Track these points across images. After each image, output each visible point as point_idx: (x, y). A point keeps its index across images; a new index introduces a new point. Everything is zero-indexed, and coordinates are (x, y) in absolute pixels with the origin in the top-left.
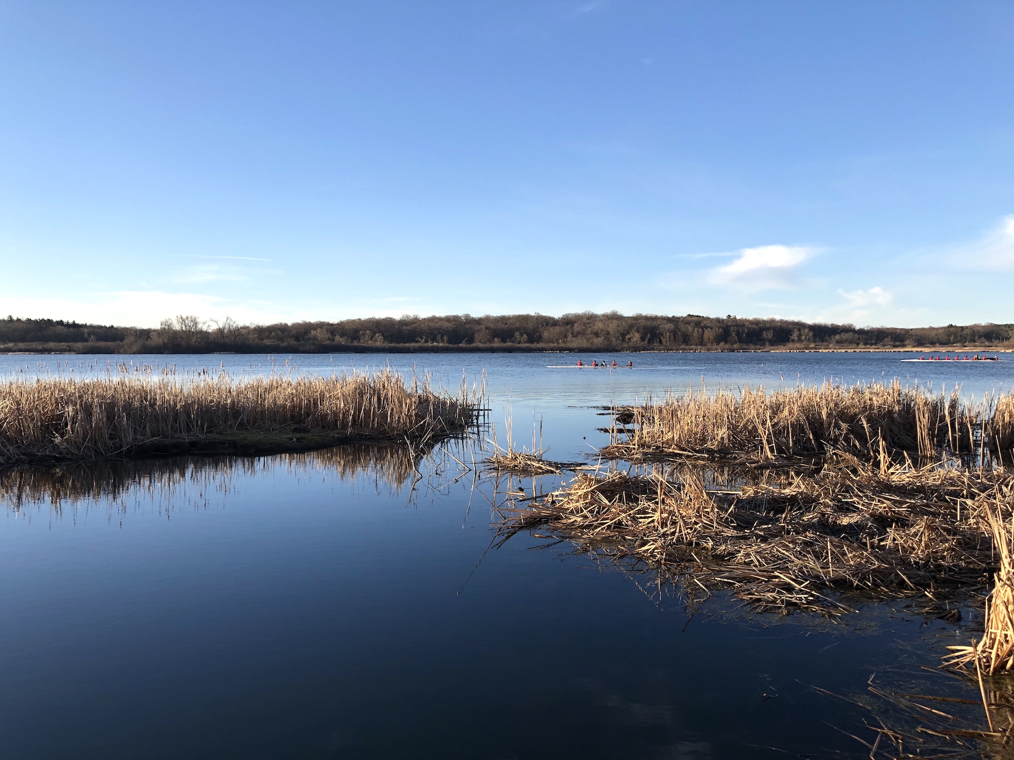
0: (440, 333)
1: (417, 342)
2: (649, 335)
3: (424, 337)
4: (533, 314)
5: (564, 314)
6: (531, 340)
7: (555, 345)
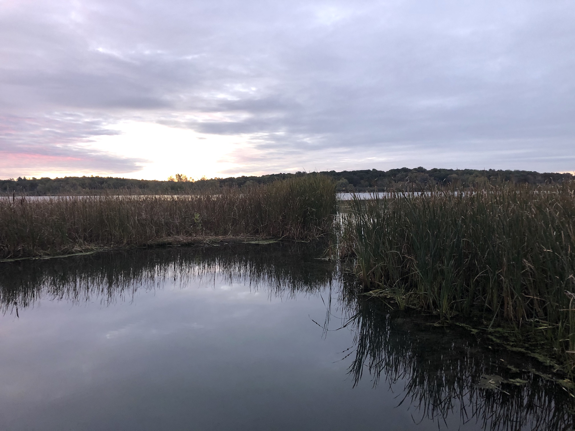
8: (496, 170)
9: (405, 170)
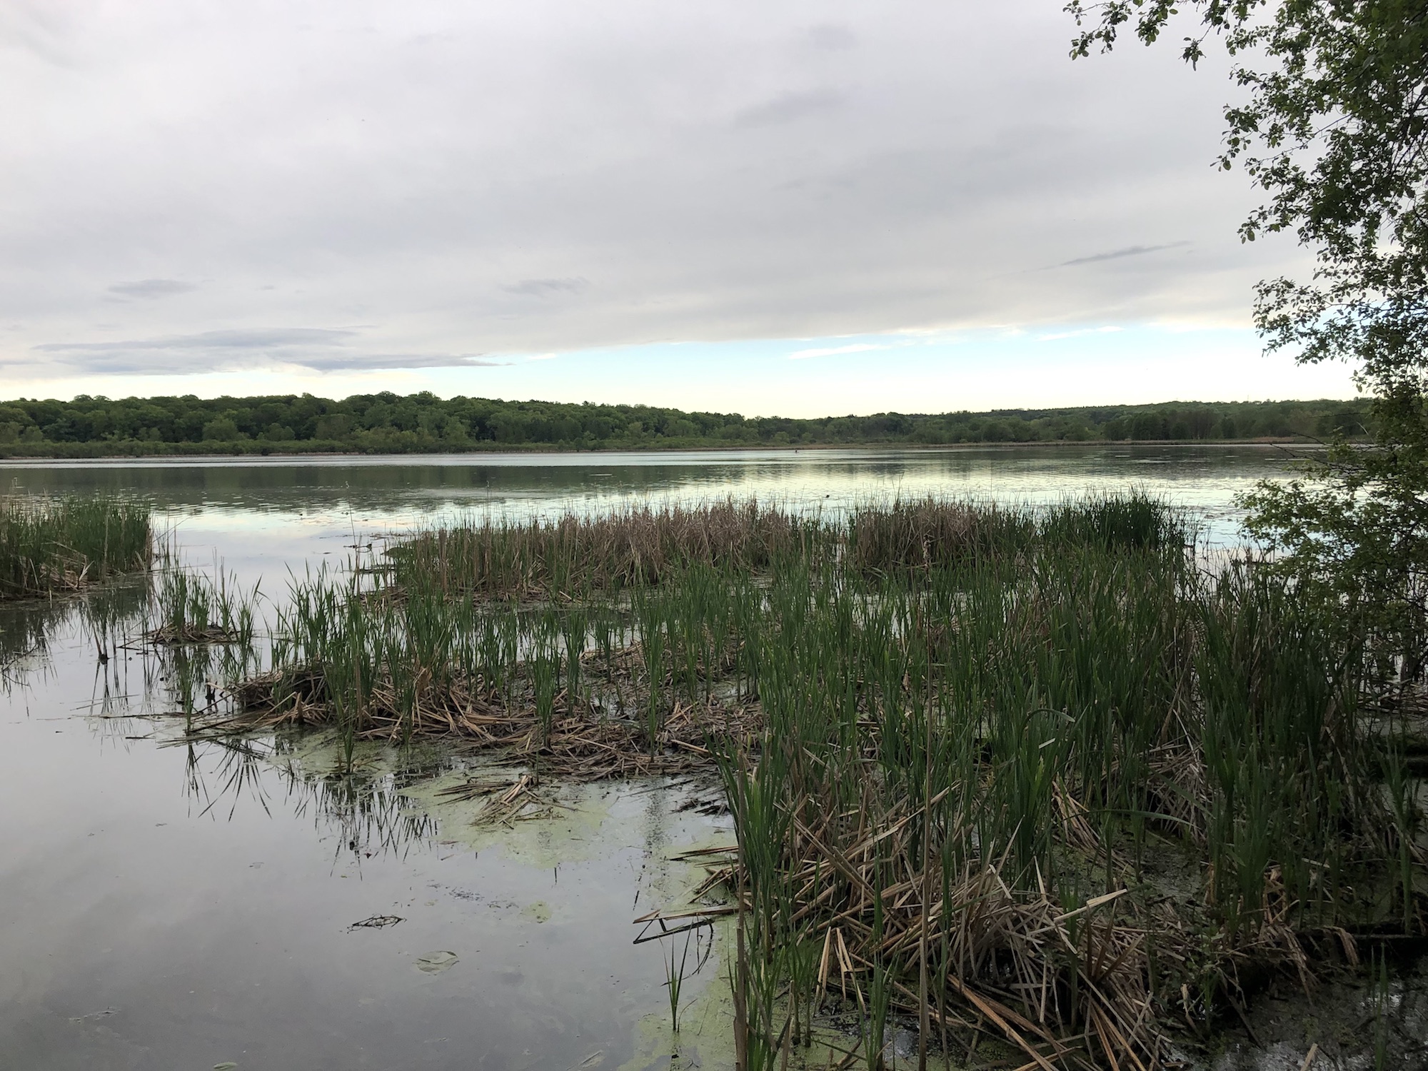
0: (144, 425)
1: (105, 439)
2: (477, 428)
3: (115, 431)
4: (300, 395)
5: (349, 395)
6: (298, 437)
7: (337, 443)
8: (598, 404)
9: (387, 398)
